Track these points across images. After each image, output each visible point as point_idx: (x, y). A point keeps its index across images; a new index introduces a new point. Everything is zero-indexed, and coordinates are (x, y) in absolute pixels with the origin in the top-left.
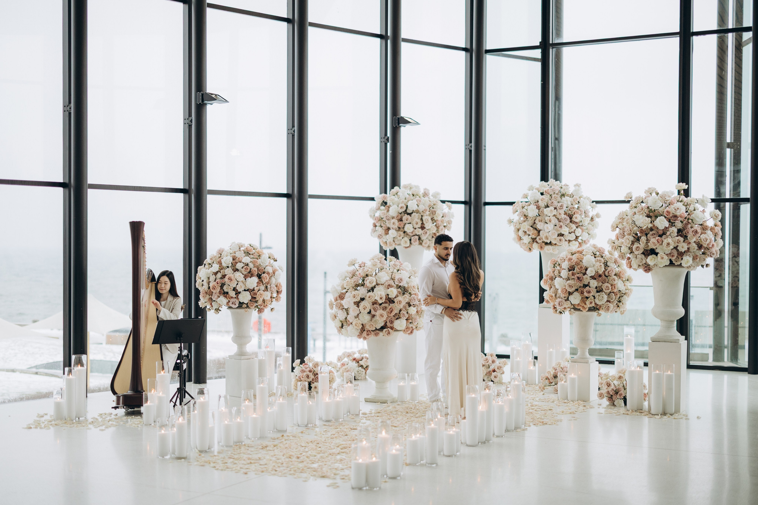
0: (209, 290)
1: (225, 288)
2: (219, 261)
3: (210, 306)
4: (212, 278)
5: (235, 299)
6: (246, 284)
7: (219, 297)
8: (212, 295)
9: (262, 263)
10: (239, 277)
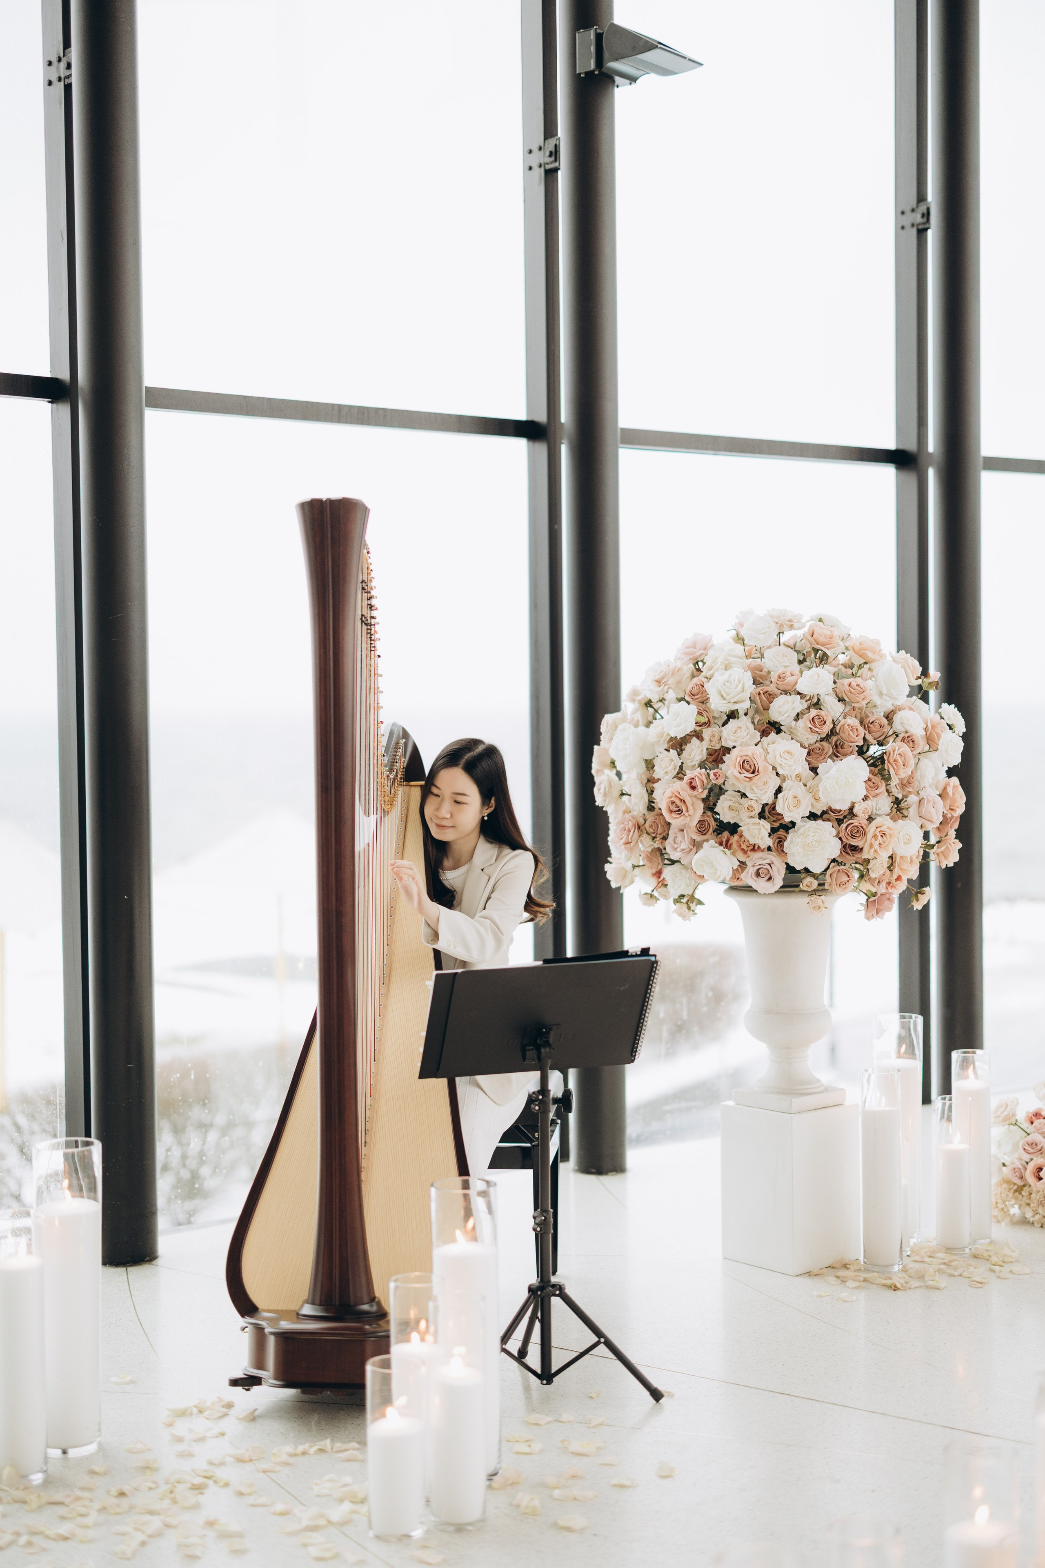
0: (651, 817)
1: (725, 810)
2: (695, 691)
3: (654, 882)
4: (666, 764)
5: (766, 854)
6: (821, 788)
7: (697, 846)
8: (665, 838)
9: (881, 694)
10: (787, 756)
